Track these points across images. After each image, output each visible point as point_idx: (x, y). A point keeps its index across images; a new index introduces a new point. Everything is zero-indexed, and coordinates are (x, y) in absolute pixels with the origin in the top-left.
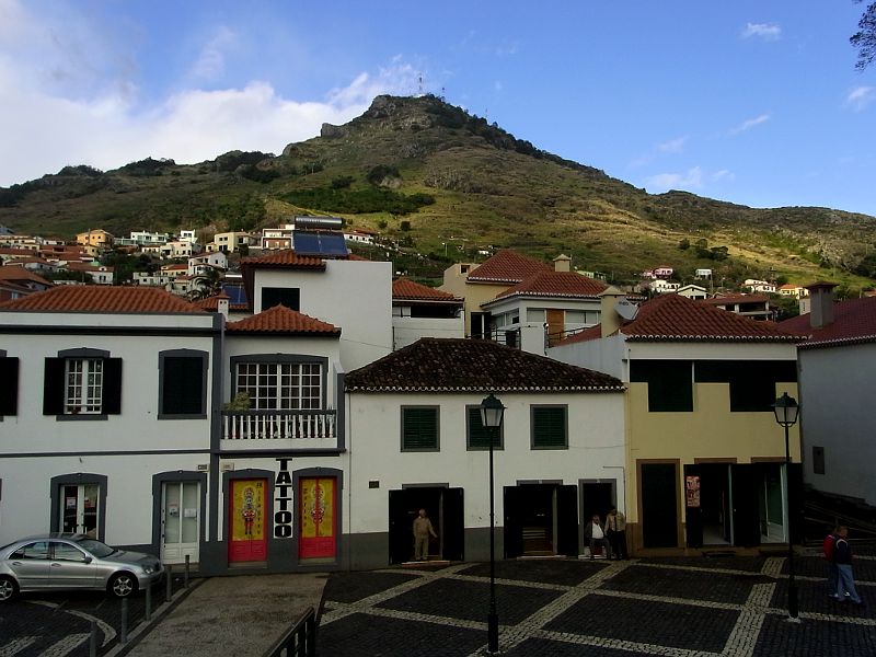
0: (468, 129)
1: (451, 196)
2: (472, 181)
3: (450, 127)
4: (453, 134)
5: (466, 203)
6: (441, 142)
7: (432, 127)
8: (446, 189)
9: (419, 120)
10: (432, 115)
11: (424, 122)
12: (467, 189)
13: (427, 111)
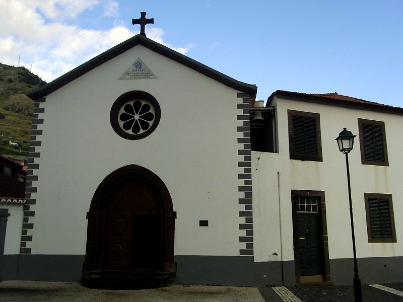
0: (39, 86)
1: (16, 116)
2: (30, 110)
3: (29, 83)
4: (30, 87)
5: (23, 120)
6: (22, 90)
7: (20, 82)
8: (16, 112)
9: (13, 78)
10: (21, 76)
11: (15, 79)
12: (26, 114)
13: (18, 74)
